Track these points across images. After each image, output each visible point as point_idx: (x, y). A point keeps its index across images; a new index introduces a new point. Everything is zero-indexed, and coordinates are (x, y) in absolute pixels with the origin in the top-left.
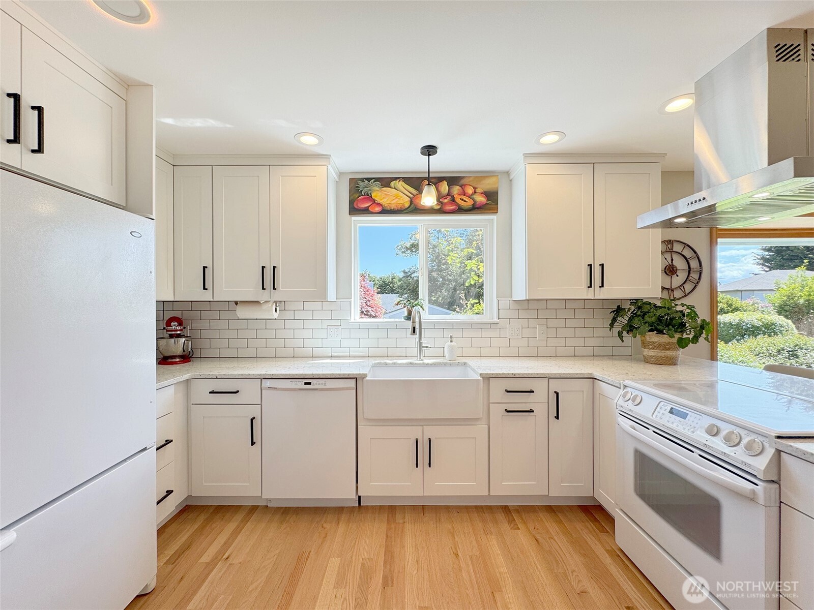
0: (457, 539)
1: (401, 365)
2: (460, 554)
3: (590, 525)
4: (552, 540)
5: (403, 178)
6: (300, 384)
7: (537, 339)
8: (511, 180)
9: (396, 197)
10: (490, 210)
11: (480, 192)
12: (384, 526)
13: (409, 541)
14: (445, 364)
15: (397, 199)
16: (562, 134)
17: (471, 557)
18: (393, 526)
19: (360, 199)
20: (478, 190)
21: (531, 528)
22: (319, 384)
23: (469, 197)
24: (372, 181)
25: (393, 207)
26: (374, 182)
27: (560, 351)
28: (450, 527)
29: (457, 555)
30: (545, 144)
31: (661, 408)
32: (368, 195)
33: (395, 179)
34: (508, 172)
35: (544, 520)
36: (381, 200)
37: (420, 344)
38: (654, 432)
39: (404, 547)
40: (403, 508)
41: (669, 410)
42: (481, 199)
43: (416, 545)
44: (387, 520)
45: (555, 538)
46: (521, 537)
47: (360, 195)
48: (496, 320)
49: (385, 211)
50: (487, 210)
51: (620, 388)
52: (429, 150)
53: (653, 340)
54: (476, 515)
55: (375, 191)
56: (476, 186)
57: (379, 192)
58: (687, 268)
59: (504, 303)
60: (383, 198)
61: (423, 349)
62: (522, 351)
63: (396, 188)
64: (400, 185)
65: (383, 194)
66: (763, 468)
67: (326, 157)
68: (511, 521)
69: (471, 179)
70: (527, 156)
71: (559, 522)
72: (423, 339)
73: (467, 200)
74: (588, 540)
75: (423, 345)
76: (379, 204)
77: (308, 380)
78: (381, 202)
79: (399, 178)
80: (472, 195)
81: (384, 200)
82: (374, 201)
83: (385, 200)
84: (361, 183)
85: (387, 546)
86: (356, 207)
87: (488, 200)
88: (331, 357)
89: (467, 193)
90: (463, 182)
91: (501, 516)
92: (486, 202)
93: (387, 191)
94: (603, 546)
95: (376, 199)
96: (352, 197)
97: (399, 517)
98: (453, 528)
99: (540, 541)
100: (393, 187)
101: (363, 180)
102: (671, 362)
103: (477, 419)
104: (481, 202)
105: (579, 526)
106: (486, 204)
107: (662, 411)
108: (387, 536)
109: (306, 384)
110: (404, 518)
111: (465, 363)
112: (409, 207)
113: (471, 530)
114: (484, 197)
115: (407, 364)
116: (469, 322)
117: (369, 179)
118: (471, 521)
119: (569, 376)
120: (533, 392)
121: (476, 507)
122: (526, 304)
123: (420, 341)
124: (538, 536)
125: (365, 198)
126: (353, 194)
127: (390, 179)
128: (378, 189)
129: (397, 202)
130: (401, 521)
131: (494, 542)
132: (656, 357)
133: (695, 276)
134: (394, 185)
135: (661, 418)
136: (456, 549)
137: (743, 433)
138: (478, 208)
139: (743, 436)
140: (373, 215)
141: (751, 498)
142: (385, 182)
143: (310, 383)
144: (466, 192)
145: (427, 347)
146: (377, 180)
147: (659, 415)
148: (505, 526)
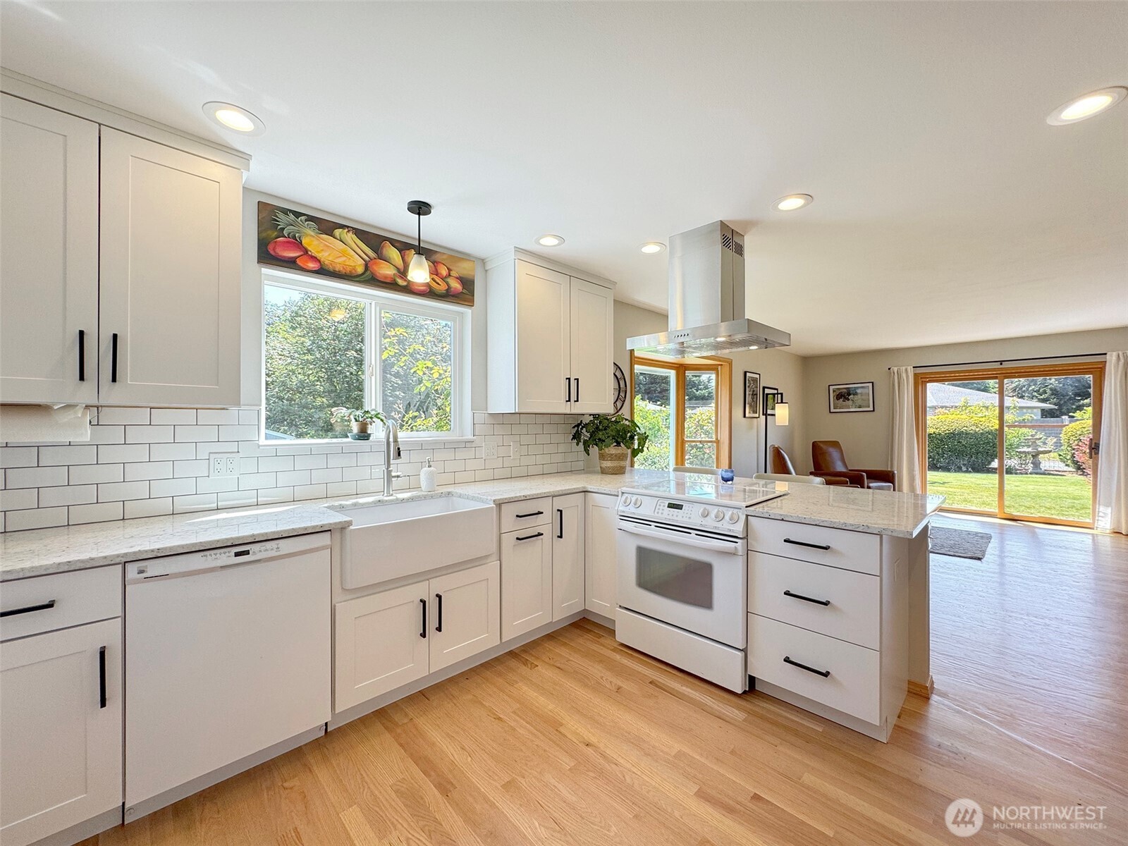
0: (487, 704)
1: (363, 506)
2: (501, 716)
3: (589, 636)
4: (570, 662)
5: (353, 228)
6: (227, 557)
7: (512, 458)
8: (486, 271)
9: (344, 254)
10: (465, 301)
11: (454, 275)
12: (387, 737)
13: (435, 735)
14: (425, 497)
15: (345, 258)
16: (562, 240)
17: (514, 712)
18: (399, 731)
19: (280, 242)
20: (453, 273)
21: (547, 660)
22: (266, 550)
23: (443, 279)
24: (303, 218)
25: (338, 268)
26: (306, 220)
27: (532, 470)
28: (470, 697)
29: (500, 719)
30: (544, 246)
31: (660, 505)
32: (294, 237)
33: (343, 227)
34: (483, 260)
35: (551, 648)
36: (318, 252)
37: (389, 472)
38: (656, 526)
39: (434, 744)
40: (395, 705)
41: (667, 505)
42: (456, 285)
43: (448, 735)
44: (385, 728)
45: (571, 659)
46: (544, 672)
47: (281, 234)
48: (469, 437)
49: (323, 271)
50: (463, 301)
51: (618, 496)
52: (420, 208)
53: (611, 452)
54: (488, 672)
55: (307, 235)
56: (451, 267)
57: (314, 239)
58: (618, 388)
59: (480, 417)
60: (322, 250)
61: (393, 479)
62: (498, 473)
63: (343, 240)
64: (350, 237)
65: (322, 245)
66: (741, 530)
67: (244, 157)
68: (525, 663)
69: (445, 257)
70: (518, 250)
71: (565, 644)
72: (391, 466)
73: (440, 283)
74: (595, 649)
75: (393, 474)
76: (314, 259)
77: (241, 548)
78: (319, 255)
79: (348, 227)
80: (446, 277)
81: (323, 253)
82: (306, 251)
83: (326, 254)
84: (281, 216)
85: (411, 756)
86: (272, 252)
87: (463, 288)
88: (218, 509)
89: (441, 274)
90: (436, 257)
91: (513, 663)
92: (461, 290)
93: (330, 241)
94: (608, 648)
95: (309, 248)
96: (264, 235)
97: (398, 717)
98: (475, 696)
99: (561, 667)
100: (339, 238)
101: (286, 211)
102: (620, 471)
103: (487, 557)
104: (455, 288)
105: (581, 640)
106: (462, 292)
107: (661, 507)
108: (401, 745)
109: (237, 554)
110: (406, 715)
111: (449, 493)
112: (363, 274)
113: (495, 690)
114: (459, 283)
115: (374, 503)
116: (442, 440)
117: (297, 214)
118: (487, 680)
119: (561, 493)
120: (542, 513)
121: (482, 665)
122: (501, 420)
123: (387, 469)
124: (558, 665)
125: (288, 242)
126: (265, 230)
127: (332, 224)
128: (313, 234)
129: (344, 261)
130: (406, 721)
131: (525, 688)
132: (613, 468)
133: (622, 394)
134: (340, 235)
135: (662, 513)
136: (495, 714)
137: (724, 509)
138: (453, 296)
139: (725, 512)
140: (304, 273)
141: (732, 554)
142: (327, 227)
143: (247, 553)
144: (439, 271)
145: (398, 477)
146: (311, 218)
147: (660, 511)
148: (524, 670)
